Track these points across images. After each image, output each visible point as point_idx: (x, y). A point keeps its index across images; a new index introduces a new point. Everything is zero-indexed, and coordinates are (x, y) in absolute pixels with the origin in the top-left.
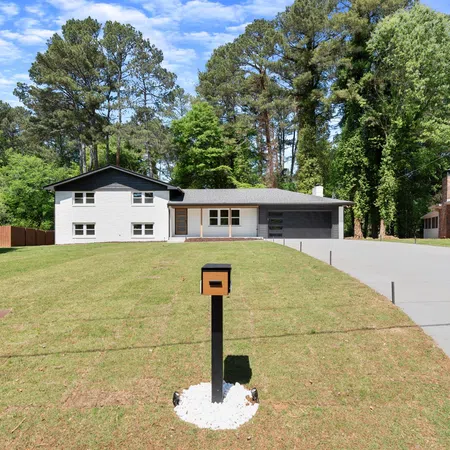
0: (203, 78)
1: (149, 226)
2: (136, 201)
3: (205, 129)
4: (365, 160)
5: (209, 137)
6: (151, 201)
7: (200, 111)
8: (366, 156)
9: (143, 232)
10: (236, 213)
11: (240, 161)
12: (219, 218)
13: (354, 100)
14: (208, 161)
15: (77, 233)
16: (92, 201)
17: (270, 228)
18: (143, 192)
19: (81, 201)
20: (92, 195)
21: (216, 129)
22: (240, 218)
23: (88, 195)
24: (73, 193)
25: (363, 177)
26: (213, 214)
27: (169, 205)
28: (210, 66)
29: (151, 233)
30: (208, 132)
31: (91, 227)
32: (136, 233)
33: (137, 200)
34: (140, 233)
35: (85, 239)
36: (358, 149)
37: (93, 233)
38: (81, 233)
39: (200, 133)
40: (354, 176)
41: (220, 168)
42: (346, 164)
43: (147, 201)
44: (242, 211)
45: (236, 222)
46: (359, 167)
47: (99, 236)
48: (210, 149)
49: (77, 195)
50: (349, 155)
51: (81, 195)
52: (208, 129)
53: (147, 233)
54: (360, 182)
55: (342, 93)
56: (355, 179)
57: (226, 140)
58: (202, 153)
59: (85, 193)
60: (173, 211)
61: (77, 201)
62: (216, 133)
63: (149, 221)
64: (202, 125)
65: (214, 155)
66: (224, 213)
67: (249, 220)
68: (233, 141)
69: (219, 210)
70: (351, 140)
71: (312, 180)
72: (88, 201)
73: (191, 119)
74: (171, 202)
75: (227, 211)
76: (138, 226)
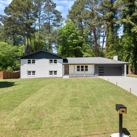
0: (70, 12)
1: (55, 72)
6: (56, 63)
7: (70, 25)
8: (133, 44)
9: (53, 74)
10: (86, 67)
11: (85, 44)
13: (129, 23)
17: (99, 72)
18: (53, 59)
20: (34, 60)
24: (27, 60)
26: (78, 67)
28: (73, 8)
29: (56, 74)
30: (73, 34)
31: (34, 72)
32: (50, 74)
33: (51, 62)
34: (52, 74)
35: (32, 76)
36: (130, 41)
37: (34, 74)
38: (30, 74)
39: (70, 34)
41: (77, 47)
42: (126, 47)
44: (89, 66)
45: (86, 70)
46: (131, 48)
47: (37, 75)
48: (74, 40)
49: (28, 60)
52: (73, 32)
54: (131, 53)
55: (124, 20)
56: (129, 52)
57: (79, 37)
58: (70, 42)
59: (31, 60)
60: (64, 66)
61: (29, 63)
62: (76, 34)
63: (55, 70)
64: (71, 31)
66: (82, 67)
67: (91, 69)
68: (82, 37)
69: (80, 66)
71: (112, 52)
72: (33, 63)
74: (63, 63)
75: (83, 66)
76: (51, 72)
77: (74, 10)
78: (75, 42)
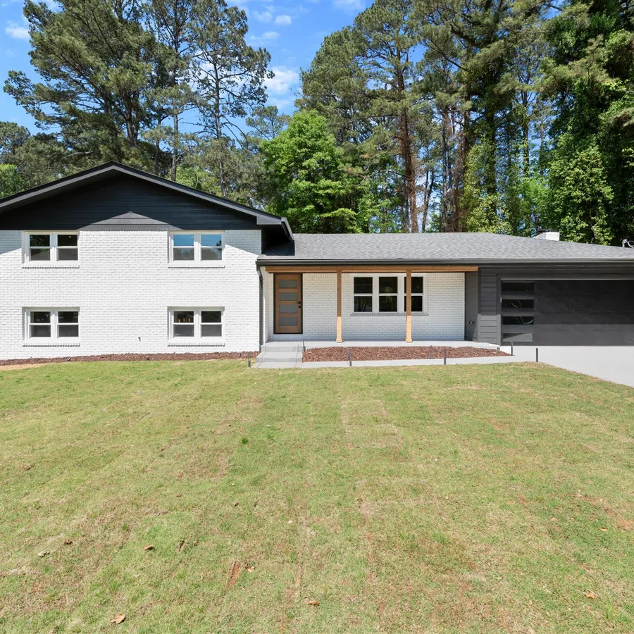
1: (212, 316)
2: (179, 255)
3: (314, 149)
4: (606, 190)
5: (321, 162)
6: (217, 255)
7: (307, 122)
8: (607, 184)
10: (417, 284)
11: (369, 202)
12: (376, 295)
13: (592, 82)
14: (320, 202)
15: (36, 332)
16: (73, 255)
17: (506, 321)
18: (198, 234)
19: (46, 257)
20: (73, 240)
21: (332, 151)
22: (425, 296)
23: (62, 240)
24: (25, 236)
25: (600, 221)
26: (362, 285)
27: (260, 264)
28: (319, 61)
29: (217, 331)
30: (320, 154)
31: (69, 317)
32: (179, 331)
33: (183, 254)
34: (189, 331)
35: (54, 345)
36: (595, 170)
37: (73, 332)
38: (45, 332)
39: (307, 156)
40: (583, 218)
41: (338, 212)
42: (569, 198)
43: (207, 255)
44: (428, 278)
45: (417, 305)
46: (594, 203)
47: (87, 343)
48: (324, 182)
49: (35, 240)
50: (577, 181)
51: (45, 241)
52: (321, 150)
53: (206, 332)
54: (595, 229)
56: (584, 225)
57: (347, 168)
58: (309, 189)
59: (54, 235)
60: (269, 279)
61: (35, 255)
62: (332, 157)
63: (210, 304)
64: (310, 144)
65: (329, 191)
66: (387, 284)
68: (358, 170)
70: (583, 154)
72: (63, 255)
73: (292, 136)
74: (265, 257)
75: (395, 279)
76: (183, 316)
77: (324, 67)
78: (328, 187)
